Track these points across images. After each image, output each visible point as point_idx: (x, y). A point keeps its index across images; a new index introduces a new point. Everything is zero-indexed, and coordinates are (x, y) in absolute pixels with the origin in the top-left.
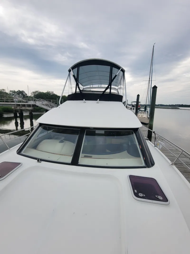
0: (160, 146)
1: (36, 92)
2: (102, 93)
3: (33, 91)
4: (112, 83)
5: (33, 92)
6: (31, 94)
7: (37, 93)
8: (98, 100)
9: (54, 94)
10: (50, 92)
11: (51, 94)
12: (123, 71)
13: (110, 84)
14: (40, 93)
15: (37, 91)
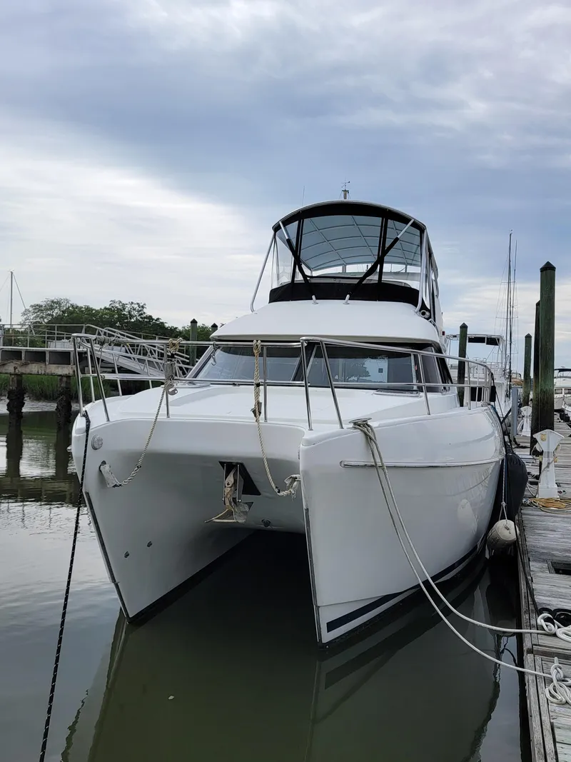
0: (549, 440)
1: (52, 308)
2: (356, 282)
3: (39, 302)
4: (386, 258)
5: (38, 308)
6: (24, 314)
7: (56, 311)
8: (348, 296)
9: (150, 318)
10: (128, 308)
11: (131, 317)
12: (420, 228)
13: (380, 261)
14: (71, 313)
15: (58, 303)
